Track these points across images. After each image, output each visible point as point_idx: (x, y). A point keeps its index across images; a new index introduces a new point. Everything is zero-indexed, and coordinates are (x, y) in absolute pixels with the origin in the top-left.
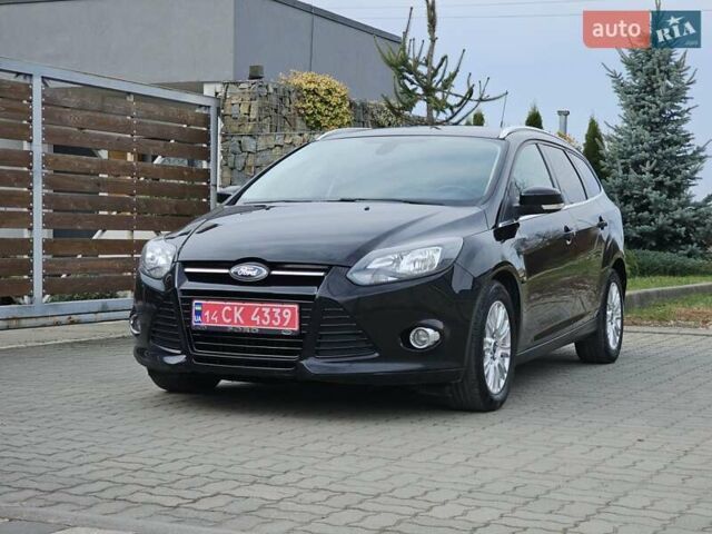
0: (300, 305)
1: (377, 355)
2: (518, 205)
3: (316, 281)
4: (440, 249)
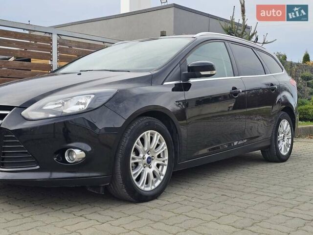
1: (38, 167)
2: (187, 72)
4: (93, 96)
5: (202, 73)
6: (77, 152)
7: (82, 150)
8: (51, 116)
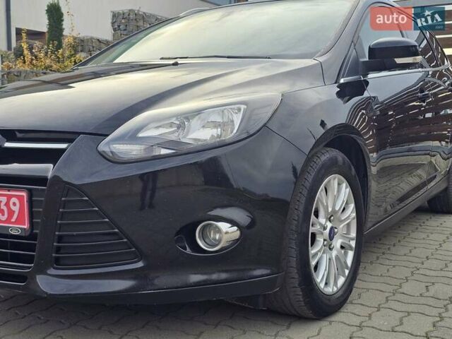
0: (30, 192)
1: (140, 264)
2: (367, 59)
3: (51, 156)
5: (399, 61)
6: (224, 226)
7: (233, 223)
8: (164, 152)
